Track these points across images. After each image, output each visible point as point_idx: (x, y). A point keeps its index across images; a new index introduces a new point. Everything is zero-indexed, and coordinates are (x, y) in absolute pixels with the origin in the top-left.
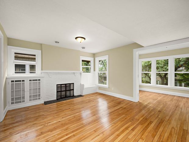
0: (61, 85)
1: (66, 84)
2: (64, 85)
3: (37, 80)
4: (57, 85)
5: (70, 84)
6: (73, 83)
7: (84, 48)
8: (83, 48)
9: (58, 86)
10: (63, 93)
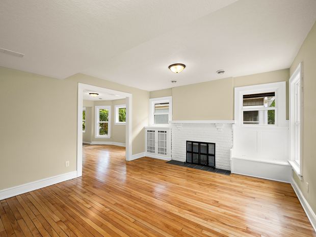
0: (193, 142)
1: (200, 143)
2: (197, 144)
3: (163, 132)
4: (187, 141)
5: (207, 143)
6: (215, 144)
7: (223, 72)
8: (219, 73)
9: (188, 143)
10: (196, 156)
